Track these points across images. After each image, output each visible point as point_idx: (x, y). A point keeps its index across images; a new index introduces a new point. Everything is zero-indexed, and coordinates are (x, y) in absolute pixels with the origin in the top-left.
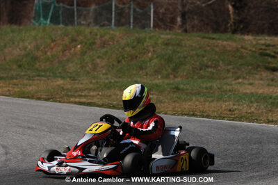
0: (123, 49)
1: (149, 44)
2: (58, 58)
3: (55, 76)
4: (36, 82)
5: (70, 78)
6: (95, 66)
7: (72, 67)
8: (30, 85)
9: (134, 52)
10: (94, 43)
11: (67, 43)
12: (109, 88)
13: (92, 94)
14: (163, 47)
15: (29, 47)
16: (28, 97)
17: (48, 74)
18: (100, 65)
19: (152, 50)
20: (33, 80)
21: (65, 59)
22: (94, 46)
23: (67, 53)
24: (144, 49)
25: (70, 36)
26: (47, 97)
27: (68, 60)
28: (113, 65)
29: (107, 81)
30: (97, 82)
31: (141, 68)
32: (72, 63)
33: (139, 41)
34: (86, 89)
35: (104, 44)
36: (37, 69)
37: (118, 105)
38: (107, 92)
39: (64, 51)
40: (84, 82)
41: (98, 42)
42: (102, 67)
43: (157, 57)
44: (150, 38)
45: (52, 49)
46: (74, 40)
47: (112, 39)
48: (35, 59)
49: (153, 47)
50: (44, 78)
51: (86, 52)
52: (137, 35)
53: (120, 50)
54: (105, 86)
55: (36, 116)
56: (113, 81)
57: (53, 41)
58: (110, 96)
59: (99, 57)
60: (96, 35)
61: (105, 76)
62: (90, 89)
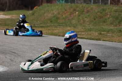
0: (96, 13)
1: (108, 11)
2: (68, 18)
3: (67, 26)
4: (58, 28)
5: (73, 26)
6: (84, 21)
7: (74, 22)
8: (56, 30)
9: (101, 15)
10: (84, 11)
11: (72, 11)
12: (90, 31)
13: (83, 33)
14: (114, 12)
15: (55, 13)
16: (55, 35)
17: (63, 25)
18: (86, 21)
19: (109, 14)
20: (57, 28)
21: (71, 18)
22: (84, 13)
23: (72, 15)
24: (106, 13)
25: (73, 8)
26: (63, 35)
27: (72, 19)
28: (92, 21)
29: (89, 28)
30: (85, 28)
31: (104, 22)
32: (74, 20)
33: (103, 10)
34: (80, 31)
35: (88, 12)
36: (58, 23)
37: (94, 38)
38: (90, 33)
39: (70, 15)
40: (79, 28)
41: (85, 11)
42: (87, 22)
43: (112, 17)
44: (108, 9)
45: (65, 14)
46: (75, 10)
47: (92, 9)
48: (58, 18)
49: (110, 13)
50: (62, 27)
51: (80, 15)
52: (102, 7)
53: (95, 14)
54: (88, 30)
55: (58, 43)
56: (92, 28)
57: (66, 10)
58: (91, 34)
59: (86, 17)
60: (85, 7)
61: (89, 26)
62: (82, 32)
